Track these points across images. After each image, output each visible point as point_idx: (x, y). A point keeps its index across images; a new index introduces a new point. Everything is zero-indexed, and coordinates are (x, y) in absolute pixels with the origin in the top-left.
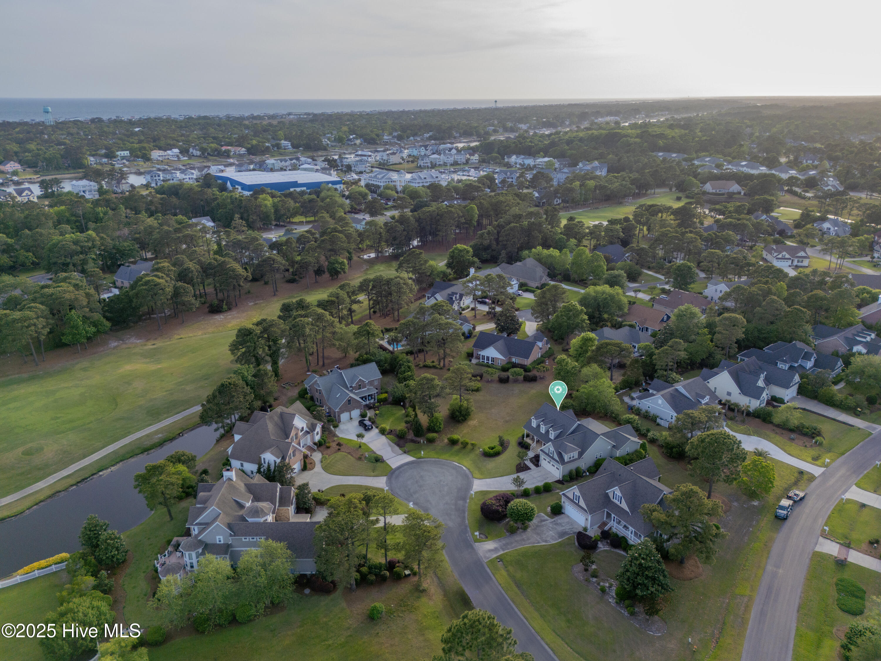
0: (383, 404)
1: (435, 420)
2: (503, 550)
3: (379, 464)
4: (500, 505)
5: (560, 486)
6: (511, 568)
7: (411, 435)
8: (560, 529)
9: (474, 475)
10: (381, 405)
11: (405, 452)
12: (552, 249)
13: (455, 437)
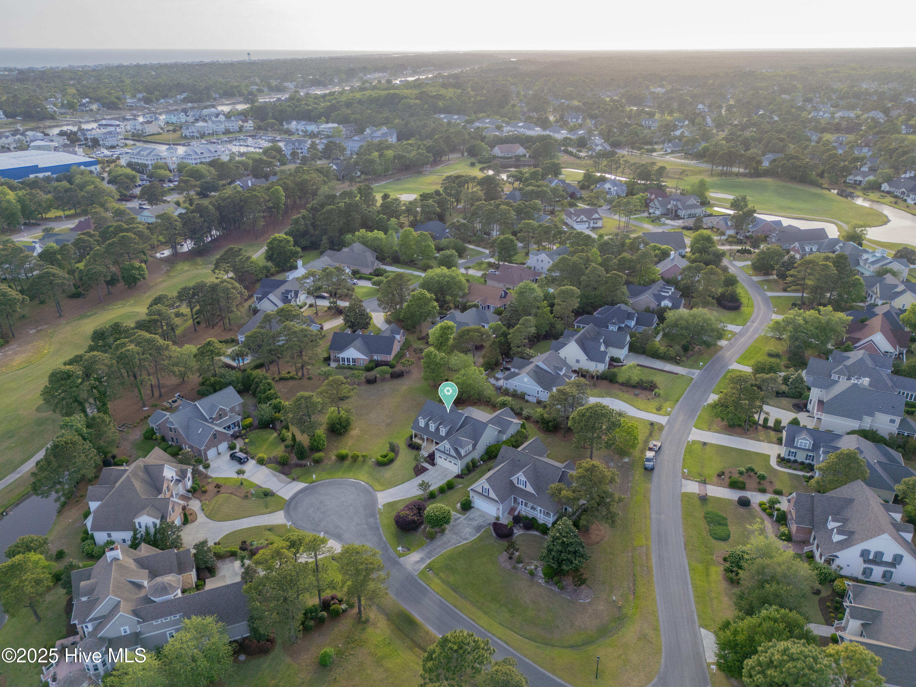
0: (250, 430)
1: (317, 439)
2: (430, 558)
3: (269, 498)
4: (415, 515)
5: (460, 480)
6: (442, 575)
7: (294, 459)
8: (475, 523)
9: (376, 488)
10: (247, 432)
11: (294, 480)
12: (376, 231)
13: (344, 452)
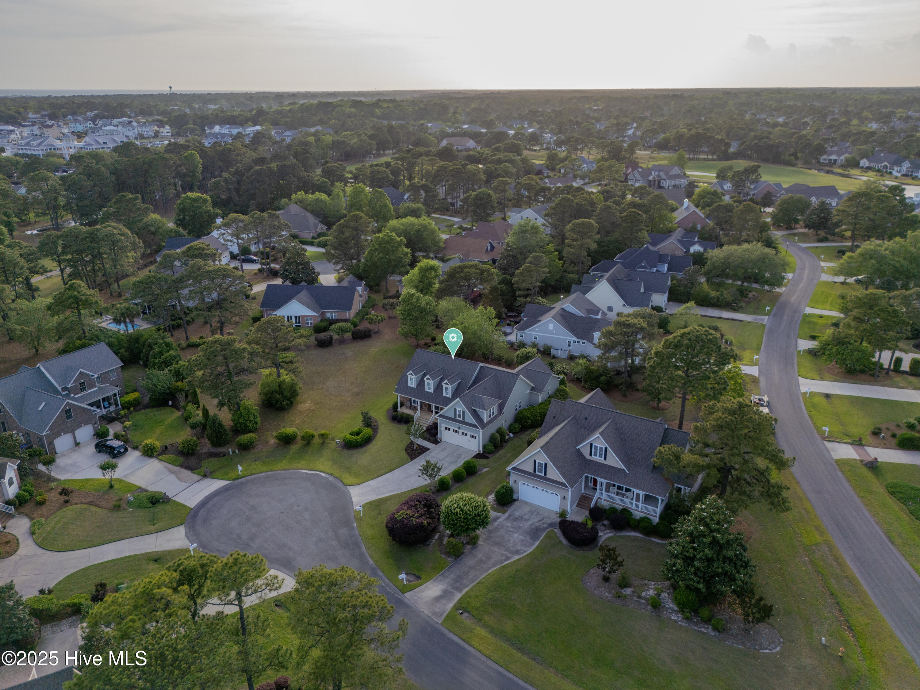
0: (135, 410)
1: (244, 413)
2: (460, 591)
4: (421, 516)
5: (484, 461)
6: (487, 619)
7: (206, 446)
8: (526, 525)
9: (346, 481)
10: (131, 413)
11: (205, 476)
13: (289, 430)
